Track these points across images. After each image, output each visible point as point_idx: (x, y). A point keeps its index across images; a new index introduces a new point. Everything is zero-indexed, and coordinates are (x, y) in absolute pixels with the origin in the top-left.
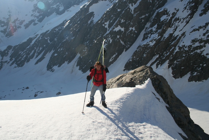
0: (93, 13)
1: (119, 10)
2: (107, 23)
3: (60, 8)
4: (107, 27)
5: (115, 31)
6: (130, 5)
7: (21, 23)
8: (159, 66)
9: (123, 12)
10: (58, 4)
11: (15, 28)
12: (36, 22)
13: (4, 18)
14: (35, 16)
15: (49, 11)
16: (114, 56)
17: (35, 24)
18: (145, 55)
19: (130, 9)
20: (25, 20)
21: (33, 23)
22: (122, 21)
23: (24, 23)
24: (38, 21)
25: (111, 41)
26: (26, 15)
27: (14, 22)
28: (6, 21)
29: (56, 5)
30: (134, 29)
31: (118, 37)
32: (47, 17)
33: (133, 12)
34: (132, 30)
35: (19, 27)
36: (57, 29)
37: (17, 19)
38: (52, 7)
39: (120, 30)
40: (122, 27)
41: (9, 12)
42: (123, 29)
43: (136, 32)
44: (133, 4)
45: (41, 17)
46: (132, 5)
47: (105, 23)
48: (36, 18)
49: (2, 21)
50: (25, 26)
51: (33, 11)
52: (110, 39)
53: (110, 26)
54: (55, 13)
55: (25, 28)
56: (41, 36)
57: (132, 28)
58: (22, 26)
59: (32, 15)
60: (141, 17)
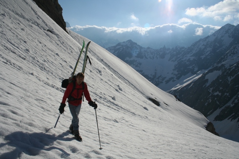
0: (208, 79)
1: (220, 81)
2: (211, 89)
3: (195, 68)
4: (211, 91)
5: (214, 95)
6: (229, 78)
7: (164, 79)
8: (233, 120)
9: (223, 82)
10: (194, 65)
11: (158, 82)
12: (175, 79)
13: (151, 75)
14: (174, 74)
15: (186, 71)
16: (211, 111)
17: (174, 81)
18: (226, 112)
19: (227, 80)
20: (166, 77)
21: (172, 80)
22: (221, 88)
23: (166, 80)
24: (176, 78)
25: (211, 101)
26: (168, 73)
27: (158, 78)
28: (152, 77)
29: (192, 66)
30: (228, 94)
31: (216, 99)
32: (184, 75)
33: (230, 82)
34: (226, 95)
35: (162, 82)
36: (185, 88)
37: (161, 75)
38: (188, 68)
39: (218, 95)
40: (220, 92)
41: (155, 70)
42: (220, 94)
43: (229, 96)
44: (232, 77)
45: (179, 75)
46: (230, 78)
47: (210, 89)
48: (175, 76)
49: (150, 77)
50: (166, 81)
51: (174, 70)
52: (210, 100)
53: (213, 91)
54: (190, 73)
55: (166, 84)
56: (174, 92)
57: (227, 93)
58: (164, 82)
59: (172, 73)
60: (236, 86)
